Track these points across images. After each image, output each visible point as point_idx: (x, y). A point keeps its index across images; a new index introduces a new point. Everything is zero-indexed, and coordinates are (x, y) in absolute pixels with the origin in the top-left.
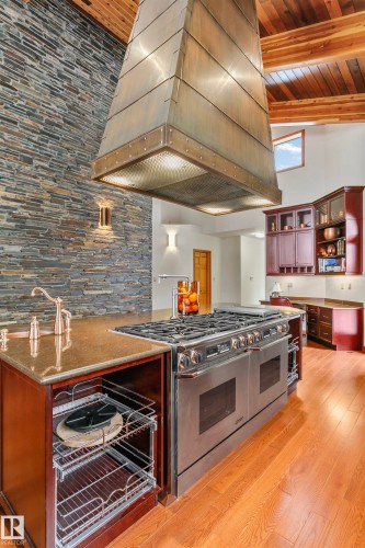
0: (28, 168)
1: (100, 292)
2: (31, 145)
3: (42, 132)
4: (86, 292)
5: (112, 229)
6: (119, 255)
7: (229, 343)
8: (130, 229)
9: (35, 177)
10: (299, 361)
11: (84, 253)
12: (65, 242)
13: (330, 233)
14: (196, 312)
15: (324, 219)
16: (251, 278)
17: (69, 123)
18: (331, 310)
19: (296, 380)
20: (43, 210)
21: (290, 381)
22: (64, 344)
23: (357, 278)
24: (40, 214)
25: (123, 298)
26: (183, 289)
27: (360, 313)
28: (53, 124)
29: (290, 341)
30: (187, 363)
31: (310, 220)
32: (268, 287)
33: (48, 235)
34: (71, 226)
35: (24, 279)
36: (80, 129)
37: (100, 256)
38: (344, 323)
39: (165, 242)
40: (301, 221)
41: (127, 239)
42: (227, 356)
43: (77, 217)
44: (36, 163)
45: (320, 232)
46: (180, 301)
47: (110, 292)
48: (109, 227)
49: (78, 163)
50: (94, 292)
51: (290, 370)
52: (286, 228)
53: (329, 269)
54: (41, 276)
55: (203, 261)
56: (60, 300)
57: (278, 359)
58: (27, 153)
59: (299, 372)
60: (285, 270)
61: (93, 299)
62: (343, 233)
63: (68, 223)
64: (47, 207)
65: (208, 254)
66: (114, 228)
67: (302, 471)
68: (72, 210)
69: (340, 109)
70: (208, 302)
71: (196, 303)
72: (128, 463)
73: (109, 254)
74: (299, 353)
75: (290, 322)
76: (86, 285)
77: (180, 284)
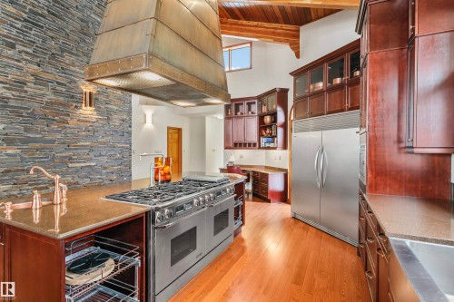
0: (11, 52)
1: (84, 165)
2: (14, 32)
3: (25, 20)
4: (70, 165)
5: (96, 110)
6: (101, 133)
7: (192, 203)
8: (112, 111)
9: (18, 61)
10: (243, 212)
11: (69, 131)
12: (50, 121)
13: (268, 119)
14: (169, 181)
15: (264, 109)
16: (214, 150)
17: (54, 14)
18: (267, 175)
19: (241, 225)
20: (26, 92)
21: (236, 227)
22: (61, 211)
23: (284, 151)
24: (23, 95)
25: (105, 168)
26: (159, 163)
27: (286, 176)
28: (36, 14)
29: (236, 199)
30: (162, 218)
31: (255, 108)
32: (226, 158)
33: (32, 115)
34: (55, 107)
35: (7, 155)
36: (64, 20)
37: (83, 133)
38: (276, 183)
39: (143, 120)
40: (249, 109)
41: (109, 119)
42: (190, 212)
43: (62, 99)
44: (19, 47)
45: (261, 118)
46: (157, 172)
47: (93, 164)
48: (93, 108)
49: (63, 51)
50: (78, 165)
51: (236, 219)
52: (239, 113)
53: (267, 145)
54: (24, 151)
55: (176, 136)
56: (58, 177)
57: (226, 212)
58: (10, 38)
59: (243, 220)
60: (237, 145)
61: (77, 171)
62: (275, 121)
63: (52, 103)
64: (31, 88)
65: (179, 130)
66: (98, 110)
67: (240, 282)
68: (55, 92)
69: (274, 33)
70: (179, 171)
71: (169, 174)
72: (118, 294)
73: (92, 131)
74: (243, 206)
75: (236, 185)
76: (70, 159)
77: (156, 159)
